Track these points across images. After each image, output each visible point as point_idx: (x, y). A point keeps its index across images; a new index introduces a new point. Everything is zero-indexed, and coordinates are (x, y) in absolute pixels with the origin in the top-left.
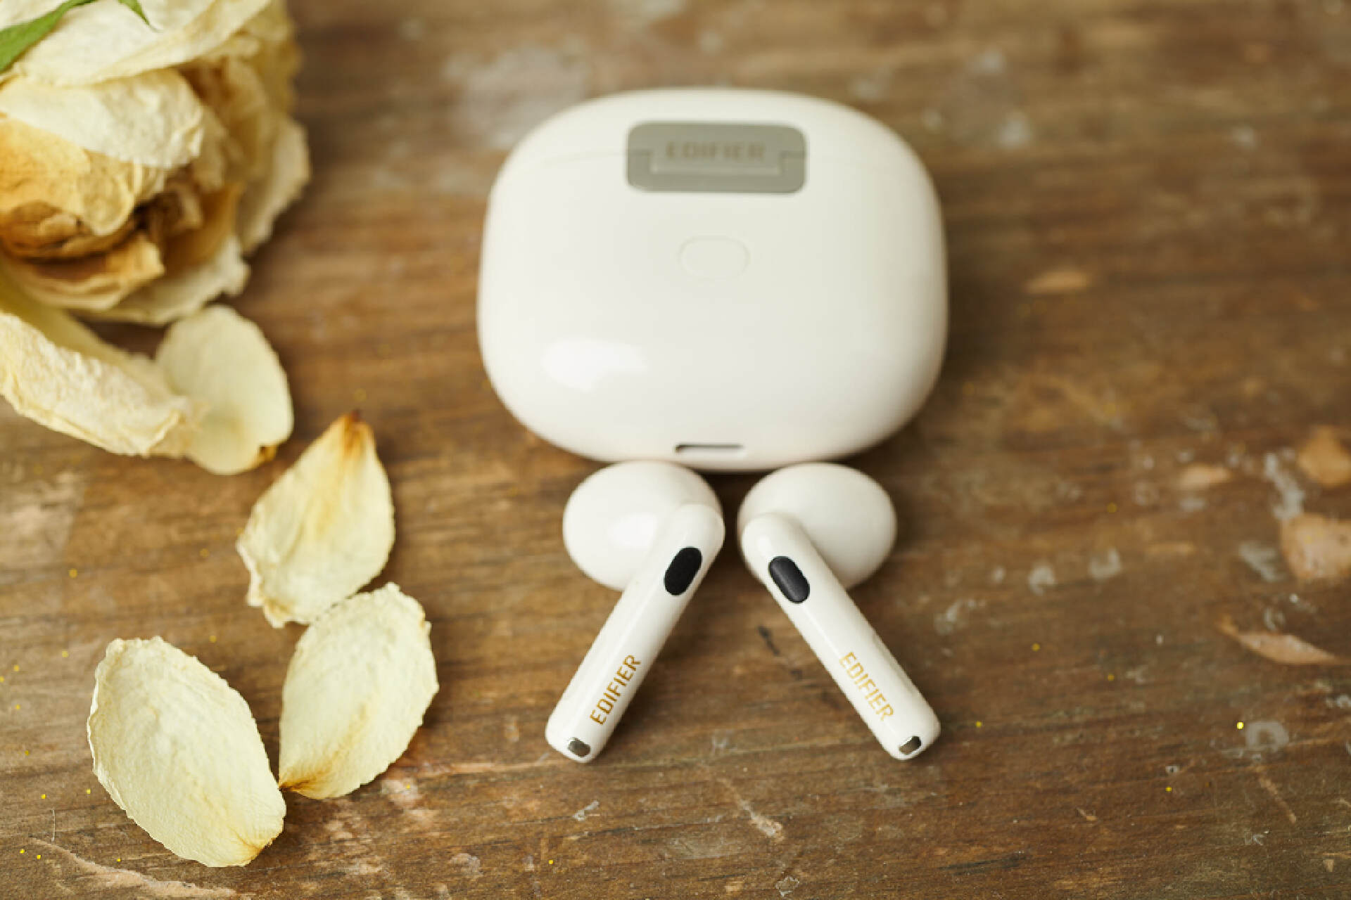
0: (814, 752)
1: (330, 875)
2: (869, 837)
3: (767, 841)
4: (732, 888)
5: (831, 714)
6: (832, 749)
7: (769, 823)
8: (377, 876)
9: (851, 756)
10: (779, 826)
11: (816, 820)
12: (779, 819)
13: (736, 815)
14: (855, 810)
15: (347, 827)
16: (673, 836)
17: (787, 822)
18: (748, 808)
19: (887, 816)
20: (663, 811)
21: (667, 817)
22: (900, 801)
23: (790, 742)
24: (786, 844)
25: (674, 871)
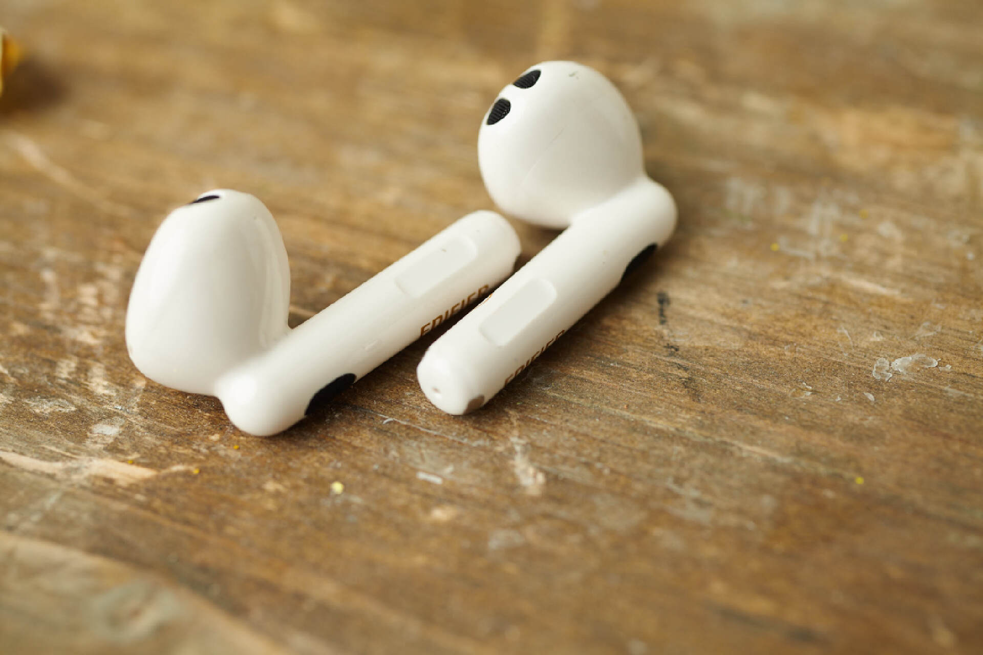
0: (635, 428)
1: (47, 328)
2: (640, 534)
3: (514, 487)
4: (441, 514)
5: (685, 401)
6: (660, 434)
7: (531, 471)
8: (89, 348)
9: (680, 448)
10: (541, 478)
11: (591, 490)
12: (547, 474)
13: (500, 448)
14: (643, 501)
15: (100, 297)
16: (416, 438)
17: (552, 479)
18: (518, 448)
19: (677, 523)
20: (422, 412)
21: (422, 419)
22: (704, 516)
23: (616, 406)
24: (535, 500)
25: (388, 471)
